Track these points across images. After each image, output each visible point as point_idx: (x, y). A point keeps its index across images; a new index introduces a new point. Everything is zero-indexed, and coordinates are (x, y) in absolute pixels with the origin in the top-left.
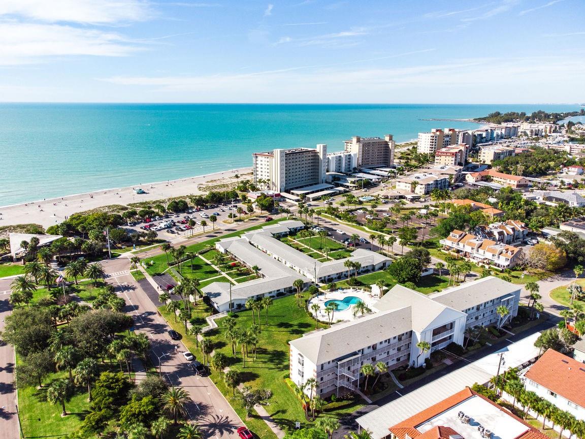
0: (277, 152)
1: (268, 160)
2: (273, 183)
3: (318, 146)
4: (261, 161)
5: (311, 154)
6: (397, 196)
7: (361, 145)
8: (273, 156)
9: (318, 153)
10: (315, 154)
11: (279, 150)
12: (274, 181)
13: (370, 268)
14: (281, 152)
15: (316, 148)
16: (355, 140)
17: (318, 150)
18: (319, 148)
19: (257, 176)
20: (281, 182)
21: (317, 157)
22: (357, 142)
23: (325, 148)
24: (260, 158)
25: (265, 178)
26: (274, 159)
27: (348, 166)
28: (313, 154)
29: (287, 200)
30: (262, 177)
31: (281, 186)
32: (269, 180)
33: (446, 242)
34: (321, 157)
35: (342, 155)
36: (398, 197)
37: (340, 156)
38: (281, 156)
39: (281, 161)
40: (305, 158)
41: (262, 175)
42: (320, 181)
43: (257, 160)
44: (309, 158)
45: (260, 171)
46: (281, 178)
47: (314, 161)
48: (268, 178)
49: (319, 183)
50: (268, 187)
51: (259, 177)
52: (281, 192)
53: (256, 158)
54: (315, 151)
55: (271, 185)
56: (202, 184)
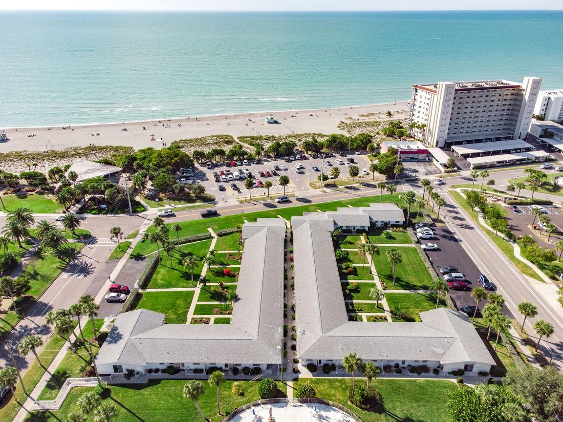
0: (442, 85)
1: (429, 96)
2: (429, 130)
3: (526, 79)
4: (421, 97)
5: (510, 91)
8: (435, 92)
9: (524, 90)
10: (517, 92)
11: (444, 83)
12: (431, 128)
14: (448, 87)
15: (521, 83)
17: (523, 86)
18: (526, 84)
19: (414, 118)
20: (440, 131)
21: (519, 98)
23: (537, 85)
24: (420, 92)
25: (421, 122)
26: (436, 96)
28: (513, 92)
30: (418, 119)
31: (439, 137)
32: (424, 126)
34: (527, 96)
38: (447, 93)
39: (445, 100)
40: (497, 97)
41: (418, 117)
42: (516, 134)
43: (416, 95)
44: (506, 97)
45: (417, 111)
46: (441, 125)
47: (512, 102)
48: (425, 123)
49: (512, 139)
50: (423, 135)
51: (415, 119)
52: (436, 146)
53: (416, 91)
54: (519, 86)
55: (427, 133)
56: (351, 118)
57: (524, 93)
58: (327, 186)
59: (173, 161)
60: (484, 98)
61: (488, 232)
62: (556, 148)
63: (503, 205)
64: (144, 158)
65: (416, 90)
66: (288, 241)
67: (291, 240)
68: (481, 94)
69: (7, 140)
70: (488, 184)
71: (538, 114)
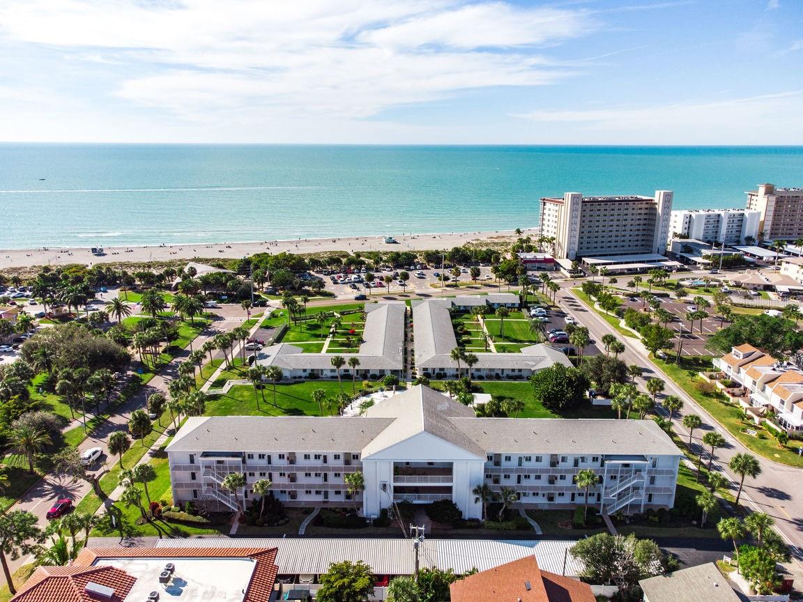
0: (568, 196)
1: (557, 208)
2: (559, 243)
3: (657, 193)
4: (549, 210)
5: (644, 206)
6: (759, 286)
7: (773, 199)
8: (563, 203)
9: (656, 204)
10: (651, 205)
11: (570, 194)
12: (561, 241)
14: (574, 197)
15: (654, 197)
16: (762, 190)
17: (656, 199)
18: (658, 197)
19: (543, 233)
20: (570, 243)
21: (653, 212)
22: (765, 194)
23: (668, 199)
24: (548, 205)
25: (550, 235)
26: (563, 207)
27: (737, 234)
28: (647, 206)
29: (562, 270)
30: (547, 233)
31: (569, 249)
33: (721, 364)
34: (660, 211)
35: (722, 213)
36: (762, 287)
37: (719, 215)
38: (574, 203)
39: (573, 210)
40: (630, 211)
41: (548, 231)
42: (655, 249)
43: (544, 209)
44: (639, 211)
45: (546, 225)
46: (570, 237)
47: (646, 217)
48: (555, 236)
49: (651, 253)
50: (554, 249)
51: (545, 233)
52: (567, 258)
54: (652, 200)
55: (556, 247)
56: (478, 240)
57: (657, 206)
58: (448, 286)
59: (291, 263)
60: (616, 212)
61: (601, 313)
62: (693, 261)
63: (621, 297)
64: (261, 261)
65: (544, 204)
66: (408, 317)
67: (411, 316)
68: (613, 207)
69: (104, 255)
70: (611, 282)
71: (681, 233)
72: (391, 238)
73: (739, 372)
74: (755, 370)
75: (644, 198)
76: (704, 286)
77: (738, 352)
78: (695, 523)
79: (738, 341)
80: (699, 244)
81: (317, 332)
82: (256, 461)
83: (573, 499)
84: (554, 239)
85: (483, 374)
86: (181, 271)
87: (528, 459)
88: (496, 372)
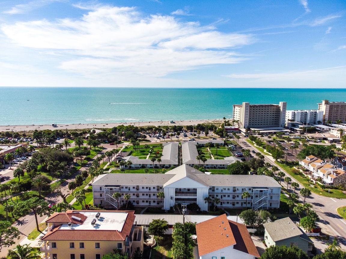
0: (244, 104)
1: (240, 109)
2: (241, 123)
3: (280, 103)
4: (237, 109)
5: (275, 108)
6: (321, 138)
7: (328, 106)
8: (242, 106)
9: (280, 107)
10: (278, 108)
12: (241, 122)
13: (225, 167)
14: (246, 104)
16: (324, 102)
17: (280, 105)
20: (245, 122)
21: (279, 110)
22: (325, 104)
23: (285, 105)
24: (236, 108)
25: (237, 119)
26: (242, 108)
27: (314, 120)
28: (276, 108)
29: (242, 133)
31: (245, 125)
32: (238, 121)
33: (302, 163)
34: (281, 110)
35: (308, 111)
37: (306, 112)
38: (246, 107)
39: (246, 109)
40: (270, 110)
41: (236, 118)
42: (280, 125)
43: (234, 109)
44: (273, 110)
45: (235, 116)
46: (245, 120)
47: (276, 112)
48: (239, 120)
49: (279, 127)
50: (239, 125)
51: (235, 119)
52: (244, 128)
53: (235, 107)
54: (278, 106)
55: (240, 124)
56: (208, 122)
58: (196, 138)
59: (133, 129)
60: (264, 110)
61: (257, 147)
62: (295, 130)
63: (265, 142)
64: (121, 128)
67: (181, 148)
68: (262, 108)
69: (57, 127)
70: (261, 137)
71: (291, 119)
72: (172, 121)
73: (309, 166)
74: (314, 164)
75: (275, 105)
76: (299, 138)
77: (308, 158)
78: (287, 213)
79: (308, 154)
80: (298, 123)
81: (144, 153)
82: (124, 190)
83: (242, 205)
84: (239, 121)
85: (209, 166)
86: (90, 131)
87: (225, 189)
88: (214, 166)
